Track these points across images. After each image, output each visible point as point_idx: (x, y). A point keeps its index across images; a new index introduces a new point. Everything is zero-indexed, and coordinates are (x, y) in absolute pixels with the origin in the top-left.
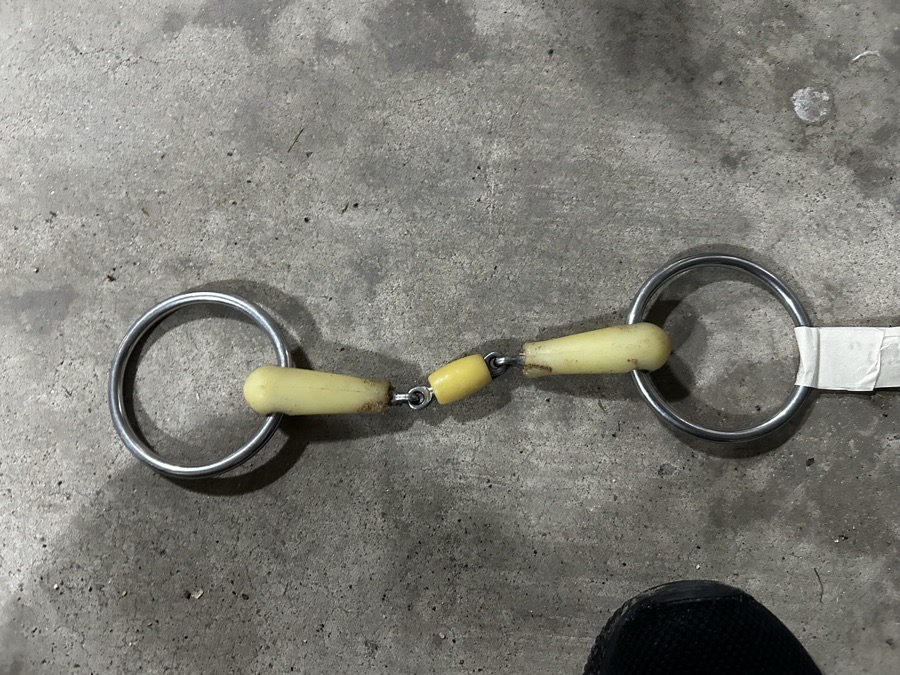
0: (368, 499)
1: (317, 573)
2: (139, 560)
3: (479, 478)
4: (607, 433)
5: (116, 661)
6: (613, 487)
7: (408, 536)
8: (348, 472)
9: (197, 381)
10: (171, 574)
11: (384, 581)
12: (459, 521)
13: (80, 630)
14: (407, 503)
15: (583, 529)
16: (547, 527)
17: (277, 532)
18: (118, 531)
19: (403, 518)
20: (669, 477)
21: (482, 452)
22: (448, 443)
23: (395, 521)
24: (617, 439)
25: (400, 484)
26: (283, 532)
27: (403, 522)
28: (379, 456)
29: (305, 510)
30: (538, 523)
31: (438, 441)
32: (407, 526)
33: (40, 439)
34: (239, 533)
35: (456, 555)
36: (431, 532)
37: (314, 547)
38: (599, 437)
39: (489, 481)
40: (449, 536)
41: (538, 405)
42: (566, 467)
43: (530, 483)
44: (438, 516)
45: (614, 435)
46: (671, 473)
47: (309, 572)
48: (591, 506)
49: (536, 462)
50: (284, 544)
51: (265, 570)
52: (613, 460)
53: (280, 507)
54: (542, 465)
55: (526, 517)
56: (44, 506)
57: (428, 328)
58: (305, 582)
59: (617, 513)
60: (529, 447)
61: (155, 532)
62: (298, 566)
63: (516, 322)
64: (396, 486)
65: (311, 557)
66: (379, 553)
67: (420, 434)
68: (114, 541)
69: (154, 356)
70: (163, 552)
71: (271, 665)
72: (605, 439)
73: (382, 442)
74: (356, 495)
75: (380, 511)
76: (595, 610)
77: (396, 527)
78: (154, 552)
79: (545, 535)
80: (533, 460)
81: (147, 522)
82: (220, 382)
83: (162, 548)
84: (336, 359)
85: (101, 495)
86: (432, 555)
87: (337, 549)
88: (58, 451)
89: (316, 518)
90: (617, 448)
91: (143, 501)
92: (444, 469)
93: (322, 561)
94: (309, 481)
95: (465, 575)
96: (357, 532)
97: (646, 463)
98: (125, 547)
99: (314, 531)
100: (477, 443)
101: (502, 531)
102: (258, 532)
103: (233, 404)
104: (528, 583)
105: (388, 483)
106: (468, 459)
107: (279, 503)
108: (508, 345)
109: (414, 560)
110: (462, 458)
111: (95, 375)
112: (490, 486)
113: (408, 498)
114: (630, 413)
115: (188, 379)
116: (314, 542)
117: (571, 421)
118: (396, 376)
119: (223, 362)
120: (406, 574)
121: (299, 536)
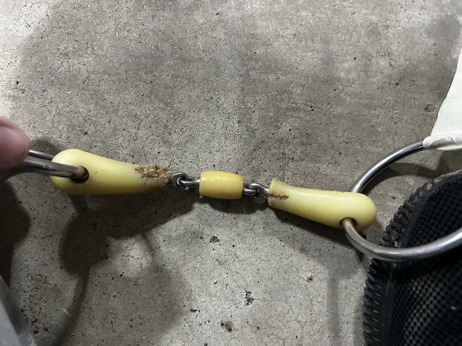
0: (229, 111)
1: (192, 155)
2: (69, 137)
3: (305, 104)
4: (392, 82)
5: (49, 202)
6: (394, 116)
7: (255, 137)
8: (217, 93)
9: (117, 26)
10: (91, 148)
11: (237, 164)
12: (290, 130)
13: (25, 179)
14: (255, 116)
15: (373, 141)
16: (349, 138)
17: (166, 126)
18: (56, 117)
19: (252, 125)
20: (432, 113)
21: (308, 88)
22: (286, 80)
23: (247, 127)
24: (399, 86)
25: (251, 104)
26: (170, 127)
27: (252, 128)
28: (238, 84)
29: (186, 115)
30: (343, 136)
31: (279, 78)
32: (255, 130)
33: (6, 53)
34: (140, 125)
35: (287, 152)
36: (271, 135)
37: (191, 139)
38: (387, 84)
39: (311, 107)
40: (282, 139)
41: (348, 61)
42: (364, 101)
43: (339, 110)
44: (276, 126)
45: (397, 84)
46: (433, 111)
47: (187, 154)
48: (379, 127)
49: (344, 97)
50: (171, 135)
51: (157, 150)
52: (395, 99)
53: (169, 111)
54: (348, 99)
55: (335, 131)
56: (5, 96)
57: (276, 6)
58: (183, 160)
59: (396, 133)
60: (340, 87)
61: (81, 119)
62: (179, 150)
63: (336, 7)
64: (249, 105)
65: (188, 145)
66: (235, 146)
67: (267, 73)
68: (53, 122)
69: (89, 6)
70: (86, 133)
71: (156, 213)
72: (391, 86)
73: (241, 75)
74: (222, 108)
75: (237, 120)
76: (378, 193)
77: (247, 130)
78: (79, 132)
79: (347, 143)
80: (342, 95)
81: (76, 113)
82: (133, 27)
83: (86, 130)
84: (212, 20)
85: (46, 92)
86: (270, 150)
87: (207, 141)
88: (18, 61)
89: (193, 120)
90: (399, 92)
91: (75, 99)
92: (282, 96)
93: (195, 148)
94: (190, 96)
95: (291, 165)
96: (221, 132)
97: (417, 103)
98: (60, 128)
99: (191, 128)
100: (306, 82)
101: (319, 139)
102: (153, 126)
103: (141, 42)
104: (334, 173)
105: (243, 103)
106: (299, 91)
107: (169, 109)
108: (330, 22)
109: (258, 152)
110: (294, 91)
111: (47, 15)
112: (313, 110)
113: (257, 113)
114: (409, 71)
115: (111, 23)
116: (191, 135)
117: (369, 73)
118: (253, 35)
119: (136, 14)
120: (252, 160)
121: (181, 130)
